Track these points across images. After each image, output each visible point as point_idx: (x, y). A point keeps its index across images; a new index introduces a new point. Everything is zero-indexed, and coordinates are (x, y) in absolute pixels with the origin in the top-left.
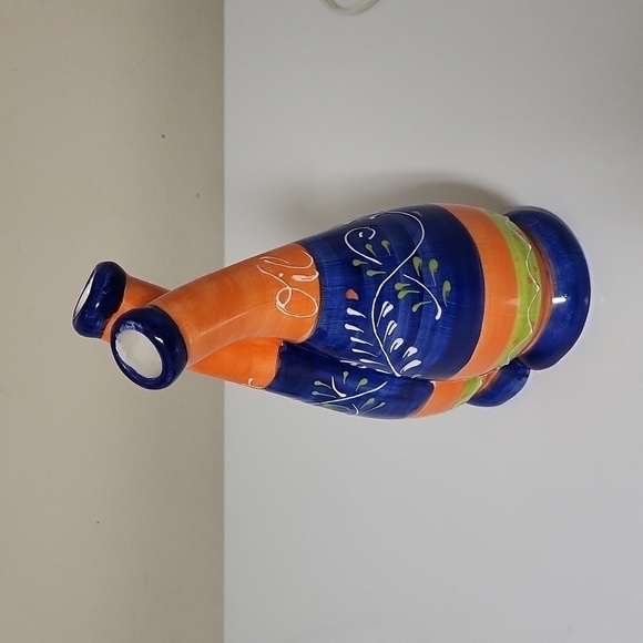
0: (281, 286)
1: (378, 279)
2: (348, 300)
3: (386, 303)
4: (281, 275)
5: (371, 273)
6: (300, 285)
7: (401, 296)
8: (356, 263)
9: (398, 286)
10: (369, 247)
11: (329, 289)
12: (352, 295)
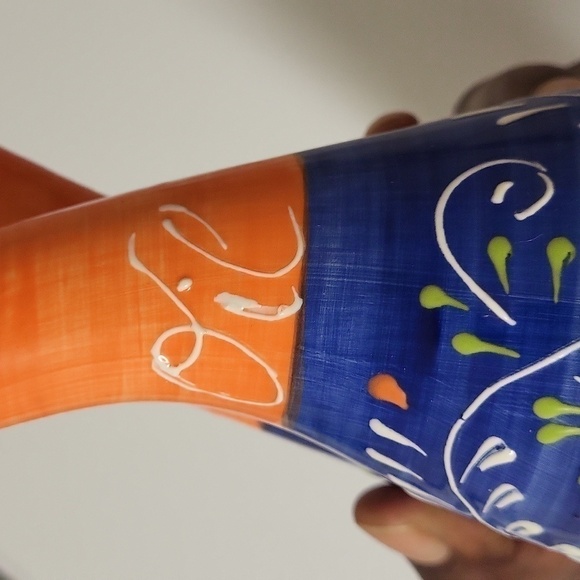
0: (177, 319)
1: (486, 369)
2: (373, 400)
3: (493, 441)
4: (185, 286)
5: (467, 345)
6: (235, 324)
7: (549, 437)
8: (433, 298)
9: (547, 408)
10: (499, 251)
11: (321, 356)
12: (389, 390)
